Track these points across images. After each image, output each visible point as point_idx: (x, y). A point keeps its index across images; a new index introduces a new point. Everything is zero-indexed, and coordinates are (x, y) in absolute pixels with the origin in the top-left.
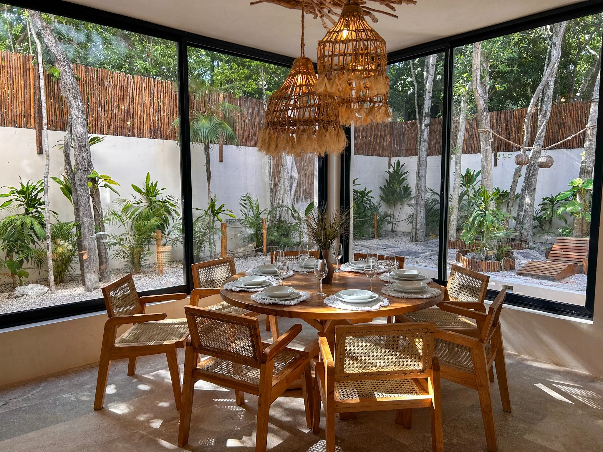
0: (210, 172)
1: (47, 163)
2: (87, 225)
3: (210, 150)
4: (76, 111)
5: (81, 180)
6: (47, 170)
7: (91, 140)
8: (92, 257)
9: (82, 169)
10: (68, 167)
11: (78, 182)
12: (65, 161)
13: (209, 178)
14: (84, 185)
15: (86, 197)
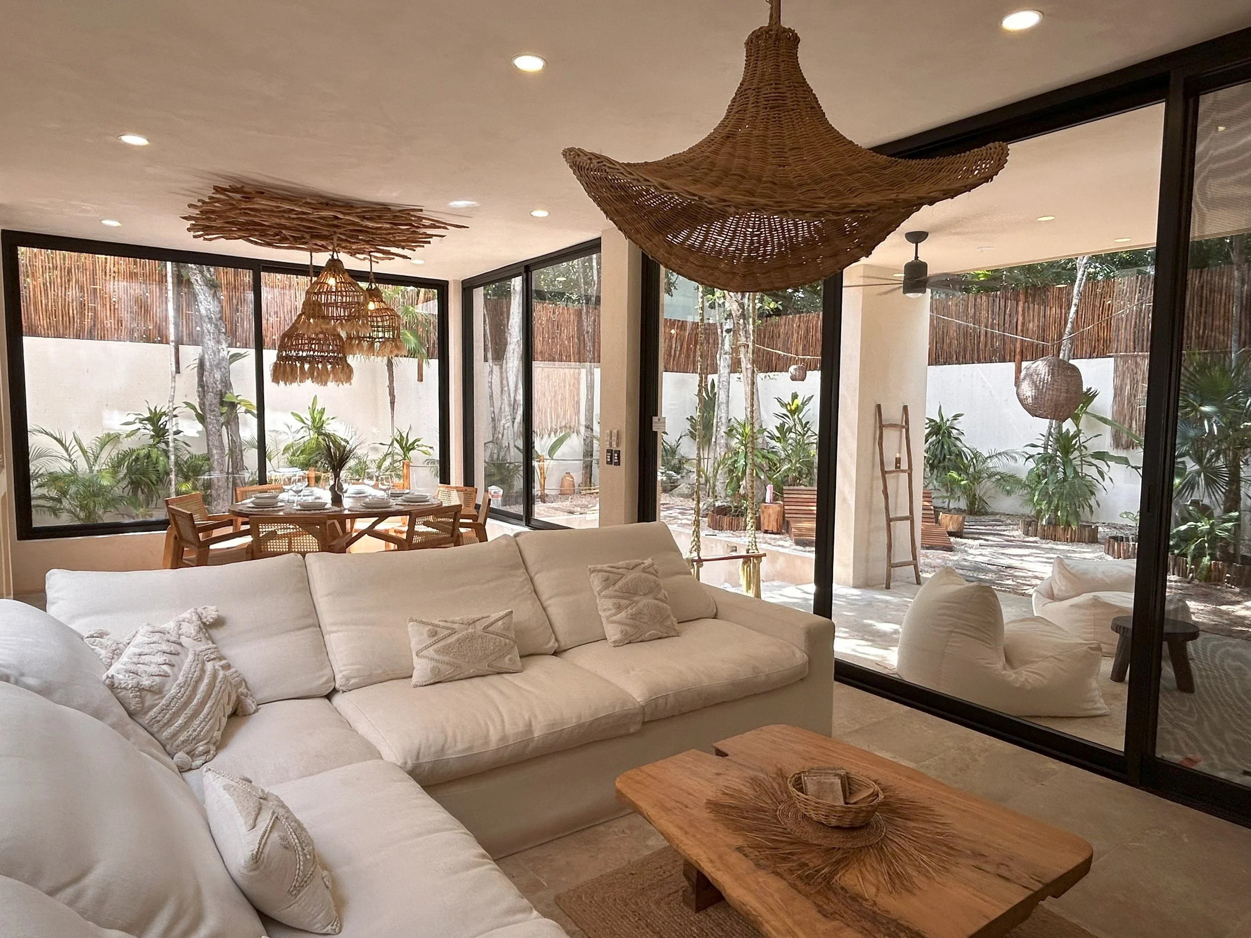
0: (394, 396)
1: (173, 385)
2: (216, 457)
3: (394, 367)
4: (209, 325)
5: (210, 405)
6: (172, 394)
7: (232, 357)
8: (222, 495)
9: (212, 392)
10: (200, 389)
11: (207, 408)
12: (198, 382)
13: (392, 403)
14: (214, 411)
15: (215, 425)
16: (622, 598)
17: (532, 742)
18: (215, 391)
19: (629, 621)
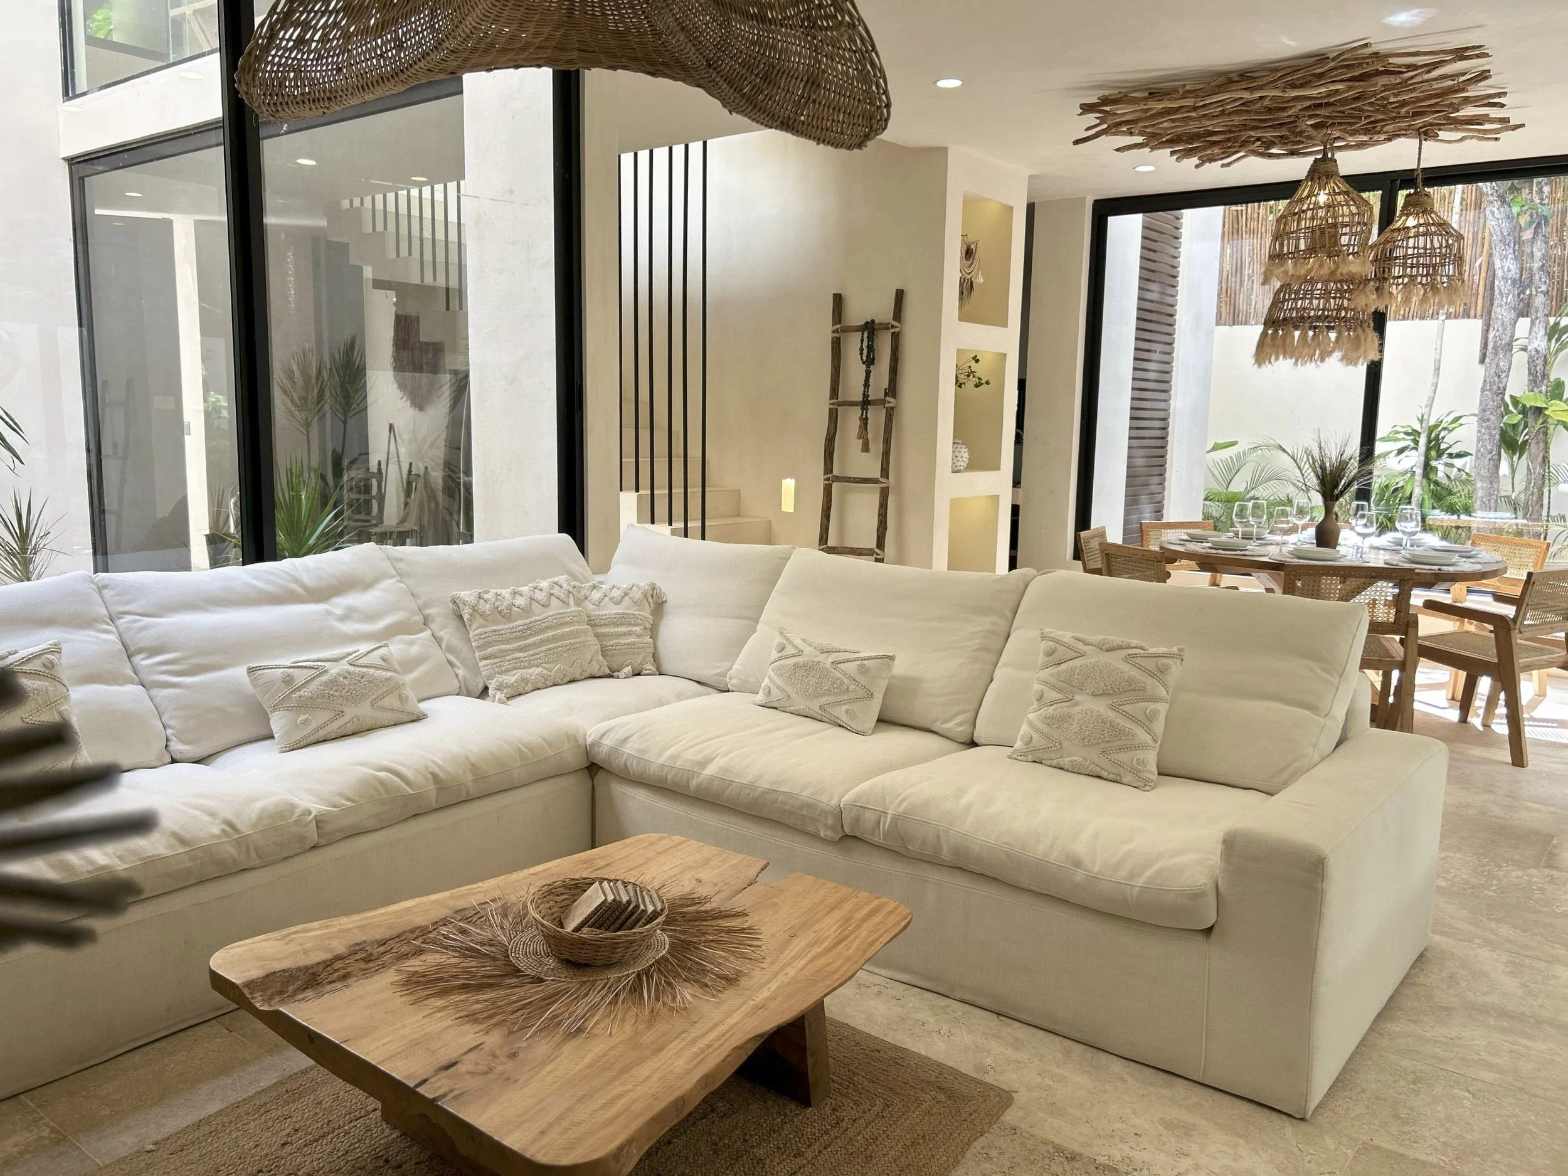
14: (1488, 420)
15: (1487, 443)
16: (1053, 687)
17: (698, 777)
18: (1495, 388)
19: (1042, 726)
